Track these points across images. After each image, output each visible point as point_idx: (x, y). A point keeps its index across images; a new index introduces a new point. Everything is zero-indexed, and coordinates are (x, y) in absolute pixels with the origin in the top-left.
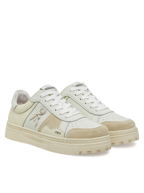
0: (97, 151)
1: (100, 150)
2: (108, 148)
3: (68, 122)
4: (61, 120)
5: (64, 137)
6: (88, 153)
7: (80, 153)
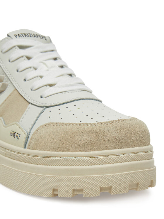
0: (101, 189)
1: (110, 188)
2: (138, 184)
3: (43, 107)
4: (30, 103)
5: (25, 147)
6: (76, 193)
7: (55, 193)
